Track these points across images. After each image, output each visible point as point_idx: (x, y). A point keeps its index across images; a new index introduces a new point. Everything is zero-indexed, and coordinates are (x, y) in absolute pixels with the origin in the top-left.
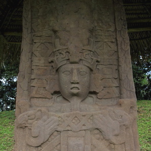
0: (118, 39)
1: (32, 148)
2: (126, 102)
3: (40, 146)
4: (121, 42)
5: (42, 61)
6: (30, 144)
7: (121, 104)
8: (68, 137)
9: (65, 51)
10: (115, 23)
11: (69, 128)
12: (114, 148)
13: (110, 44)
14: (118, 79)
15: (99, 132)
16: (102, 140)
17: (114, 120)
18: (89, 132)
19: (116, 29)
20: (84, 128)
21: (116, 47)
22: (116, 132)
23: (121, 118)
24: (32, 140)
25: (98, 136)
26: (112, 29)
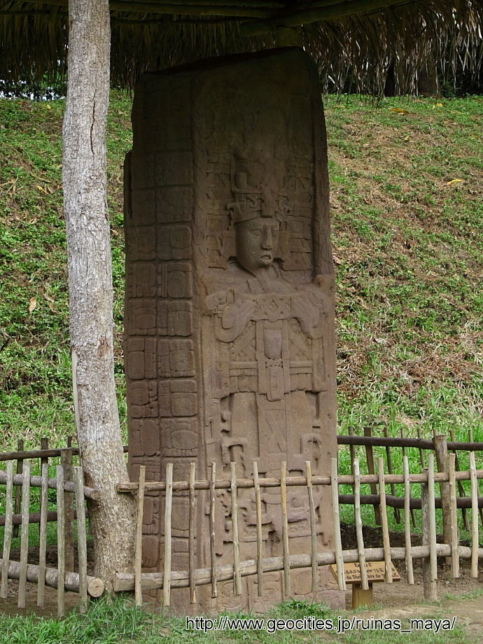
0: (316, 175)
1: (222, 343)
2: (326, 280)
3: (232, 342)
4: (321, 183)
5: (217, 207)
6: (221, 339)
7: (319, 283)
8: (264, 328)
9: (257, 198)
10: (313, 146)
11: (266, 317)
12: (312, 344)
13: (304, 182)
14: (310, 241)
15: (296, 322)
16: (299, 333)
17: (314, 305)
18: (286, 321)
19: (314, 157)
20: (282, 316)
21: (312, 188)
22: (316, 322)
23: (322, 303)
24: (223, 332)
25: (295, 327)
26: (309, 157)
